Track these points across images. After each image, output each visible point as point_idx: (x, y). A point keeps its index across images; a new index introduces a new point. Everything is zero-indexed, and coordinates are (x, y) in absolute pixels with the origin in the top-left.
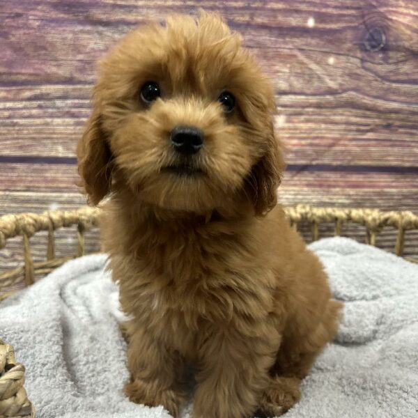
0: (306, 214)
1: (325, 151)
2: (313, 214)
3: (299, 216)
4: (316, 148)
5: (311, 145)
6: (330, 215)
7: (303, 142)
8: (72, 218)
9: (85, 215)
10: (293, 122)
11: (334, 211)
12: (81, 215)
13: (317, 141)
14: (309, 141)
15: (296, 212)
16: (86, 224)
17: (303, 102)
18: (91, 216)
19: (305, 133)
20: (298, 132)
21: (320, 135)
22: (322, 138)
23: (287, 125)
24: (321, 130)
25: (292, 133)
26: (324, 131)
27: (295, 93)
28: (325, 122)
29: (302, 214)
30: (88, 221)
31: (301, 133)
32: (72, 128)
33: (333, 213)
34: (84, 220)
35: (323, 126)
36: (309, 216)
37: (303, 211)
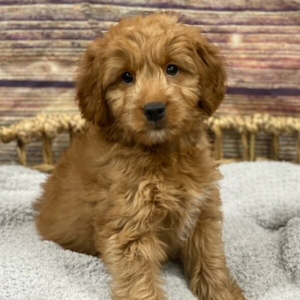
0: (264, 124)
1: (289, 74)
2: (271, 126)
3: (255, 127)
4: (279, 71)
5: (272, 67)
6: (290, 127)
7: (263, 64)
8: (10, 134)
9: (24, 130)
10: (250, 42)
11: (294, 122)
12: (19, 131)
13: (279, 63)
14: (270, 63)
15: (252, 123)
16: (24, 140)
17: (262, 19)
18: (29, 131)
19: (264, 54)
20: (257, 52)
21: (282, 56)
22: (285, 59)
23: (243, 45)
24: (284, 50)
25: (250, 54)
26: (288, 52)
27: (253, 9)
28: (288, 41)
29: (258, 125)
30: (27, 137)
31: (260, 54)
32: (10, 50)
33: (293, 125)
34: (22, 136)
35: (287, 46)
36: (267, 127)
37: (261, 121)
